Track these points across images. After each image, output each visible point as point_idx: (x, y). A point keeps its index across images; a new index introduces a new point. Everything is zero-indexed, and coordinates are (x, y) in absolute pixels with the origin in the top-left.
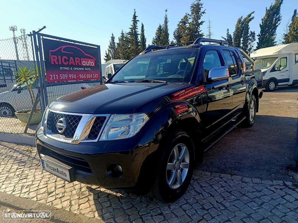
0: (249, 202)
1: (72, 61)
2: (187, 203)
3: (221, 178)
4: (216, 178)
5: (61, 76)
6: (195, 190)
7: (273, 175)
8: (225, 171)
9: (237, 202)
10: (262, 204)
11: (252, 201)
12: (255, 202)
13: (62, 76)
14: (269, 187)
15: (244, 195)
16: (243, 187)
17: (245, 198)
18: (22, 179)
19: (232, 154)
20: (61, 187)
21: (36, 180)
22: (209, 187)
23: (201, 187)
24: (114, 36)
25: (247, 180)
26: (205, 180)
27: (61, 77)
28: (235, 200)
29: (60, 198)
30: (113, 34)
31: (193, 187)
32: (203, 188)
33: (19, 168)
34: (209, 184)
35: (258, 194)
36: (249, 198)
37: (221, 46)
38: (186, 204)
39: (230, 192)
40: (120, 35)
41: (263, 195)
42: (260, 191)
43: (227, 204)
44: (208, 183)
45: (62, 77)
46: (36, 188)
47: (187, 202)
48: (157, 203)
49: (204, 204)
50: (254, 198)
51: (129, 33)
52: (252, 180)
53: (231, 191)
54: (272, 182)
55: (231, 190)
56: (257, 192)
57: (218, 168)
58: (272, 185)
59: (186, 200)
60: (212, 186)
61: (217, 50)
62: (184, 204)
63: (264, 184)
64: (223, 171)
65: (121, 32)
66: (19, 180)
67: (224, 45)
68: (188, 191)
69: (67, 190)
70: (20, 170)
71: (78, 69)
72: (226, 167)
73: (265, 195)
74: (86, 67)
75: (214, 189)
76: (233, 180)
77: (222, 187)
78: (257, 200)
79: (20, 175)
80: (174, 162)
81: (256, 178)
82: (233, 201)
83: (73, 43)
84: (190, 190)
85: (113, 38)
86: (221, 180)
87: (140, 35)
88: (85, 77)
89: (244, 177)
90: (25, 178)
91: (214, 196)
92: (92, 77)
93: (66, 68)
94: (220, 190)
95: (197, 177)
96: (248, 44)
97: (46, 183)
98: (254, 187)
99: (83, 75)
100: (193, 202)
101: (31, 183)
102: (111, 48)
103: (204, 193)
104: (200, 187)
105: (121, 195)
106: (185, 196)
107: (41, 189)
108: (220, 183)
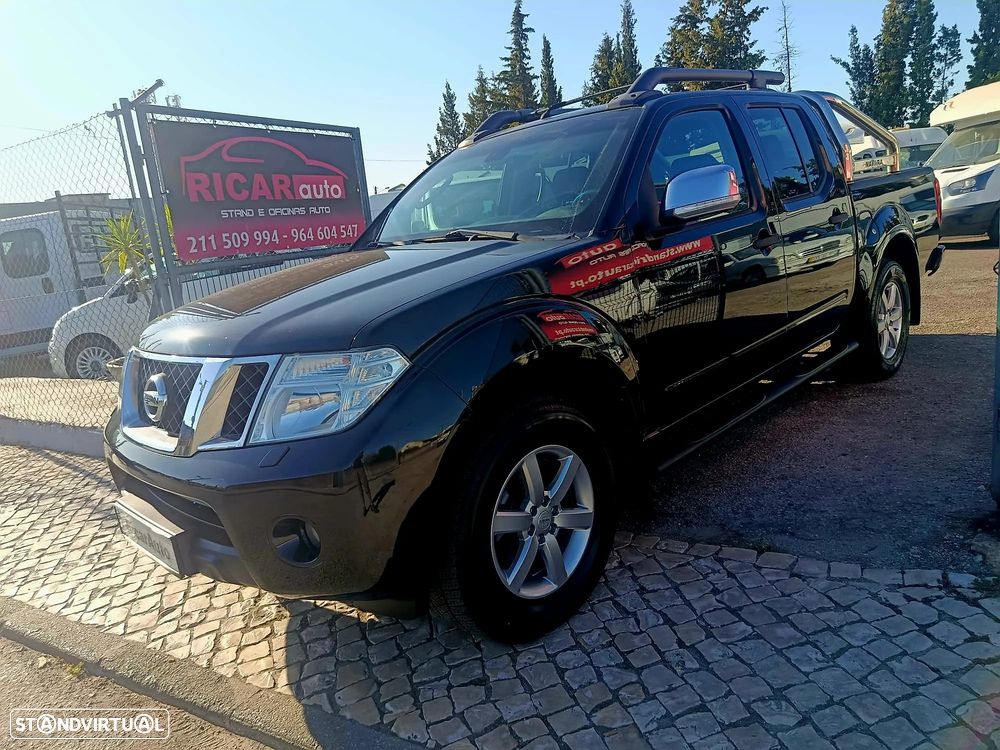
0: (793, 646)
1: (261, 188)
2: (578, 645)
3: (720, 561)
4: (702, 562)
5: (226, 238)
6: (616, 603)
7: (914, 549)
8: (742, 535)
9: (750, 644)
10: (842, 651)
11: (808, 642)
12: (816, 646)
13: (229, 238)
14: (883, 594)
15: (786, 620)
16: (787, 592)
17: (785, 631)
18: (101, 569)
19: (784, 478)
20: (202, 594)
21: (137, 570)
22: (667, 593)
23: (642, 590)
24: (452, 92)
25: (810, 567)
26: (663, 567)
27: (227, 244)
28: (745, 639)
29: (192, 626)
30: (448, 87)
31: (613, 591)
32: (647, 596)
33: (100, 534)
34: (671, 582)
35: (835, 618)
36: (800, 631)
37: (755, 91)
38: (571, 648)
39: (734, 612)
40: (472, 87)
41: (853, 622)
42: (848, 608)
43: (714, 651)
44: (668, 579)
45: (228, 241)
46: (131, 597)
47: (577, 642)
48: (478, 646)
49: (632, 651)
50: (815, 633)
51: (504, 77)
52: (829, 568)
53: (741, 608)
54: (903, 573)
55: (744, 601)
56: (836, 610)
57: (722, 526)
58: (900, 586)
59: (575, 636)
60: (681, 588)
61: (720, 107)
62: (565, 650)
63: (870, 581)
64: (737, 539)
65: (476, 76)
66: (90, 573)
67: (765, 88)
68: (592, 605)
69: (217, 602)
70: (103, 540)
71: (285, 211)
72: (749, 523)
73: (862, 621)
74: (315, 202)
75: (684, 599)
76: (759, 568)
77: (715, 591)
78: (827, 637)
79: (96, 557)
80: (528, 509)
81: (848, 560)
82: (740, 640)
83: (260, 126)
84: (600, 601)
85: (449, 99)
86: (718, 567)
87: (540, 79)
88: (312, 237)
89: (805, 555)
90: (108, 566)
91: (676, 624)
92: (335, 235)
93: (241, 213)
94: (703, 603)
95: (637, 559)
96: (931, 75)
97: (162, 580)
98: (829, 594)
99: (305, 232)
100: (597, 641)
101: (119, 580)
102: (446, 134)
103: (645, 614)
104: (637, 591)
105: (373, 617)
106: (577, 623)
107: (144, 597)
108: (712, 577)
